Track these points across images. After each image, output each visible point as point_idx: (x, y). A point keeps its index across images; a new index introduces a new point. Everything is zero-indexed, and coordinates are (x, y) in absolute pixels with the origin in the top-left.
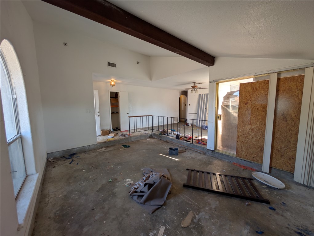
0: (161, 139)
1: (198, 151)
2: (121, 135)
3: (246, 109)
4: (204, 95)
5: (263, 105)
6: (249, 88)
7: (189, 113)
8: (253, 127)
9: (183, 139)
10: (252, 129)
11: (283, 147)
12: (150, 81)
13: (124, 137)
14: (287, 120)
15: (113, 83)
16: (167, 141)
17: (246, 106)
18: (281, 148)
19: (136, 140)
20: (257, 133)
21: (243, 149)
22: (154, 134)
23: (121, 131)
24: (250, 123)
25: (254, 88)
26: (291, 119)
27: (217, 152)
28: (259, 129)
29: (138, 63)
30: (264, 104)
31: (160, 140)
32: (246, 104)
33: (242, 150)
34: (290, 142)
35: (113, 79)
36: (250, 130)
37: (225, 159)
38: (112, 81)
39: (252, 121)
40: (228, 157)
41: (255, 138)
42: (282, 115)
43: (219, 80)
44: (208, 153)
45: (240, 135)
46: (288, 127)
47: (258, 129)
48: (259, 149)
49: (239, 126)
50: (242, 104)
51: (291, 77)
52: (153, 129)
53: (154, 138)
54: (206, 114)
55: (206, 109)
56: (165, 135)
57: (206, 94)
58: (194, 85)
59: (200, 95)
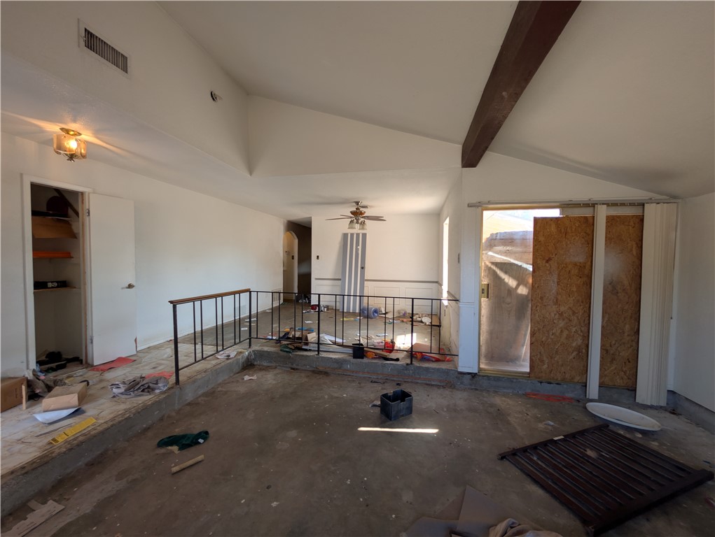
0: (294, 366)
1: (433, 383)
2: (128, 390)
3: (548, 272)
4: (355, 236)
5: (578, 264)
6: (553, 228)
7: (316, 279)
8: (562, 309)
9: (376, 354)
10: (561, 314)
11: (614, 342)
12: (249, 176)
13: (146, 398)
14: (617, 293)
15: (72, 144)
16: (321, 369)
17: (547, 265)
18: (611, 346)
19: (200, 392)
20: (570, 321)
21: (545, 358)
22: (260, 355)
23: (90, 366)
24: (557, 302)
25: (563, 230)
26: (624, 290)
27: (485, 376)
28: (574, 313)
29: (213, 97)
30: (580, 263)
31: (293, 369)
32: (547, 261)
33: (542, 361)
34: (624, 332)
35: (73, 126)
36: (557, 316)
37: (504, 388)
38: (67, 131)
39: (559, 297)
40: (512, 381)
41: (566, 333)
42: (610, 284)
43: (489, 203)
44: (462, 383)
45: (536, 329)
46: (619, 306)
47: (571, 313)
48: (575, 353)
49: (534, 308)
50: (539, 261)
51: (619, 217)
52: (254, 335)
53: (266, 369)
54: (363, 280)
55: (362, 268)
56: (306, 350)
57: (361, 235)
58: (358, 209)
59: (345, 236)
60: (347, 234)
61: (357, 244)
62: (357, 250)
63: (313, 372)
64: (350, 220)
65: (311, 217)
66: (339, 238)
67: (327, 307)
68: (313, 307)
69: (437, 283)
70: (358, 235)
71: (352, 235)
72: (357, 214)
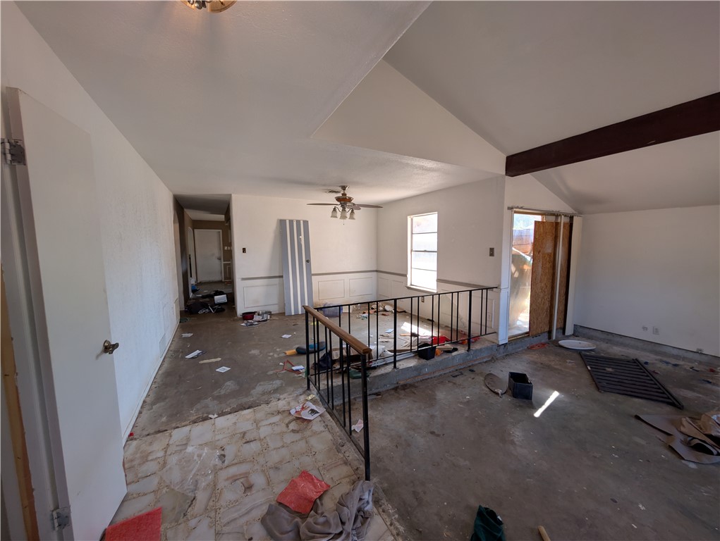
3: (539, 261)
4: (295, 223)
5: (549, 254)
6: (542, 230)
7: (243, 279)
8: (542, 285)
9: (441, 349)
10: (542, 289)
20: (545, 292)
24: (541, 281)
25: (545, 231)
27: (510, 343)
32: (539, 253)
33: (534, 323)
36: (540, 291)
37: (519, 348)
39: (542, 277)
40: (522, 342)
41: (543, 301)
44: (499, 354)
45: (533, 301)
47: (545, 287)
48: (545, 313)
49: (533, 286)
50: (535, 253)
54: (310, 275)
55: (308, 261)
56: (375, 368)
57: (302, 222)
58: (344, 194)
59: (282, 223)
60: (285, 220)
61: (299, 234)
62: (299, 240)
63: (396, 389)
64: (333, 206)
65: (231, 195)
66: (272, 227)
67: (269, 313)
68: (248, 316)
69: (377, 271)
70: (298, 222)
71: (291, 222)
72: (344, 200)
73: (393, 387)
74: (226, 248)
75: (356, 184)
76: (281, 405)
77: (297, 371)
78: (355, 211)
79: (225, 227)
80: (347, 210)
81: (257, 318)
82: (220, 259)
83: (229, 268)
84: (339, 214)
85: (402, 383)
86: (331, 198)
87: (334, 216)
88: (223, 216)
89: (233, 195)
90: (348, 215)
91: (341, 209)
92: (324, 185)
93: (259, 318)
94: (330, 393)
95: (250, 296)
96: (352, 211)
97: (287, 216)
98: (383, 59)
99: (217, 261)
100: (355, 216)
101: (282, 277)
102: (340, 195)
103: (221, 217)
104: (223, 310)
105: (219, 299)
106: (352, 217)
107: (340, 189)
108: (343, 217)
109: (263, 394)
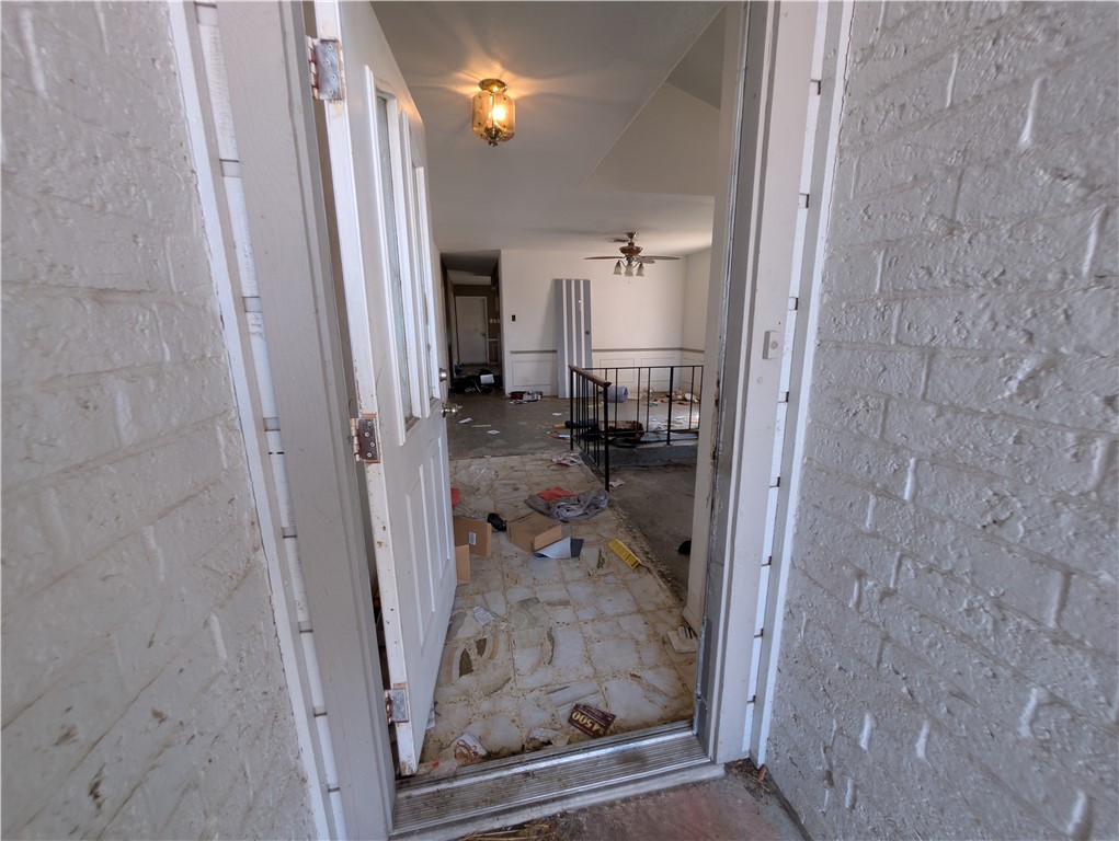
4: (573, 283)
7: (513, 352)
54: (589, 351)
55: (588, 333)
58: (631, 244)
59: (557, 283)
60: (561, 281)
61: (578, 298)
62: (578, 305)
64: (617, 260)
65: (500, 251)
66: (546, 288)
67: (541, 394)
68: (517, 395)
69: (681, 349)
70: (577, 282)
71: (569, 282)
72: (631, 252)
73: (663, 463)
74: (491, 321)
75: (646, 230)
76: (544, 456)
77: (564, 438)
78: (644, 265)
79: (492, 293)
80: (634, 263)
81: (526, 397)
82: (484, 335)
83: (496, 347)
84: (623, 270)
85: (675, 461)
86: (615, 249)
87: (617, 272)
88: (489, 278)
89: (502, 251)
90: (635, 270)
91: (626, 263)
92: (606, 233)
93: (530, 398)
94: (596, 454)
95: (519, 372)
96: (641, 265)
97: (564, 276)
98: (667, 80)
99: (482, 338)
100: (644, 272)
101: (555, 351)
102: (626, 245)
103: (487, 280)
104: (491, 390)
105: (486, 378)
106: (640, 273)
107: (626, 237)
108: (629, 273)
109: (530, 449)
